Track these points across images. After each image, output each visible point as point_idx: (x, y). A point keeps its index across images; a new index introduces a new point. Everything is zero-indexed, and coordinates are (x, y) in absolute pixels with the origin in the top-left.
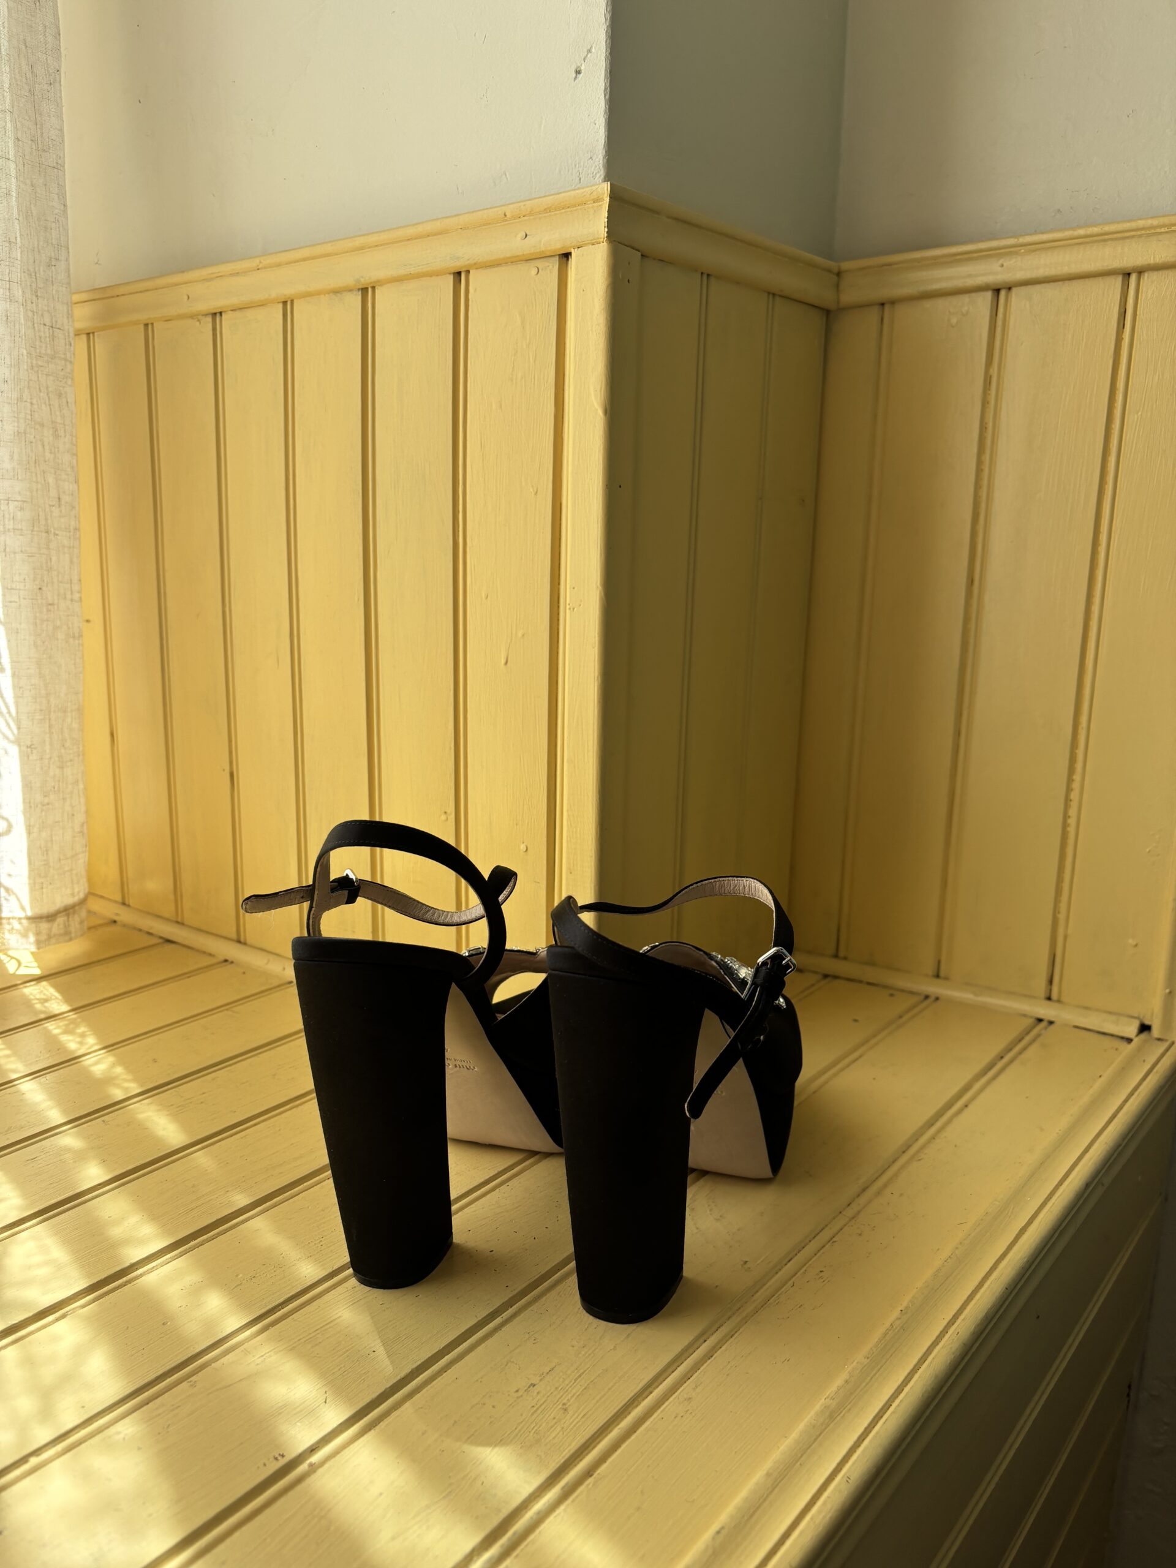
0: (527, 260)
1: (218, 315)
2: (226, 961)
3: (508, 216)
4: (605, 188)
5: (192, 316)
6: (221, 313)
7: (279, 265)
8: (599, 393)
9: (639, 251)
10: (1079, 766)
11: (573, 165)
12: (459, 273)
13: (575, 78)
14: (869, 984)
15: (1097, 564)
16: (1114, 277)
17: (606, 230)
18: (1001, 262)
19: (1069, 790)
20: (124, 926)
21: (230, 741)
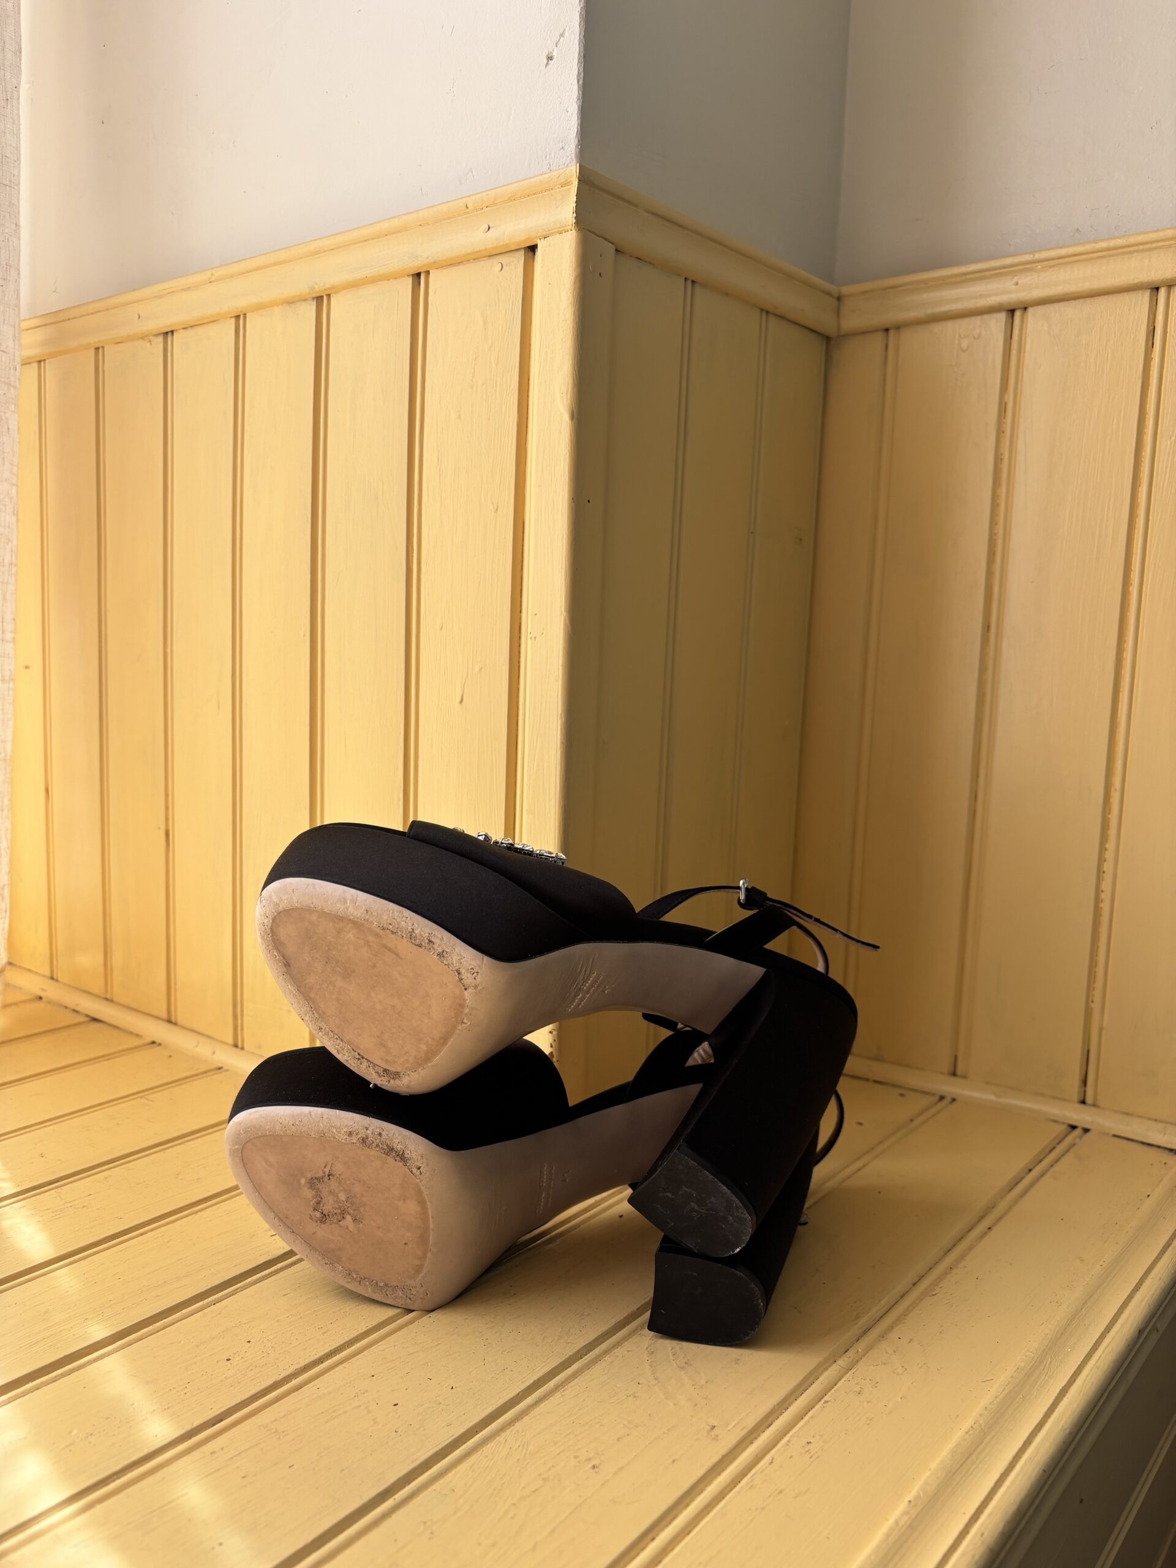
0: (489, 256)
1: (170, 334)
2: (153, 1042)
3: (470, 208)
4: (573, 170)
5: (144, 337)
6: (172, 332)
7: (231, 276)
8: (565, 396)
9: (613, 244)
10: (1112, 832)
11: (544, 157)
12: (418, 275)
13: (547, 64)
14: (876, 1082)
15: (1129, 605)
16: (1140, 292)
17: (575, 215)
18: (1015, 279)
19: (1101, 860)
20: (49, 1002)
21: (167, 795)
